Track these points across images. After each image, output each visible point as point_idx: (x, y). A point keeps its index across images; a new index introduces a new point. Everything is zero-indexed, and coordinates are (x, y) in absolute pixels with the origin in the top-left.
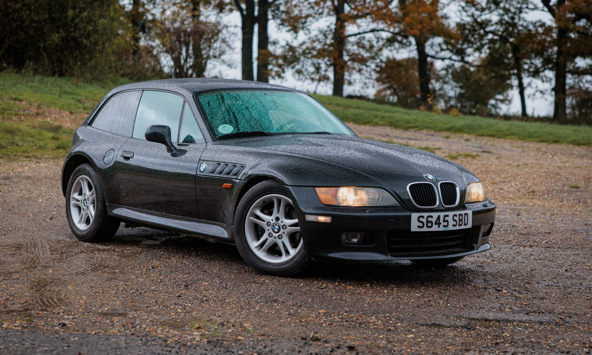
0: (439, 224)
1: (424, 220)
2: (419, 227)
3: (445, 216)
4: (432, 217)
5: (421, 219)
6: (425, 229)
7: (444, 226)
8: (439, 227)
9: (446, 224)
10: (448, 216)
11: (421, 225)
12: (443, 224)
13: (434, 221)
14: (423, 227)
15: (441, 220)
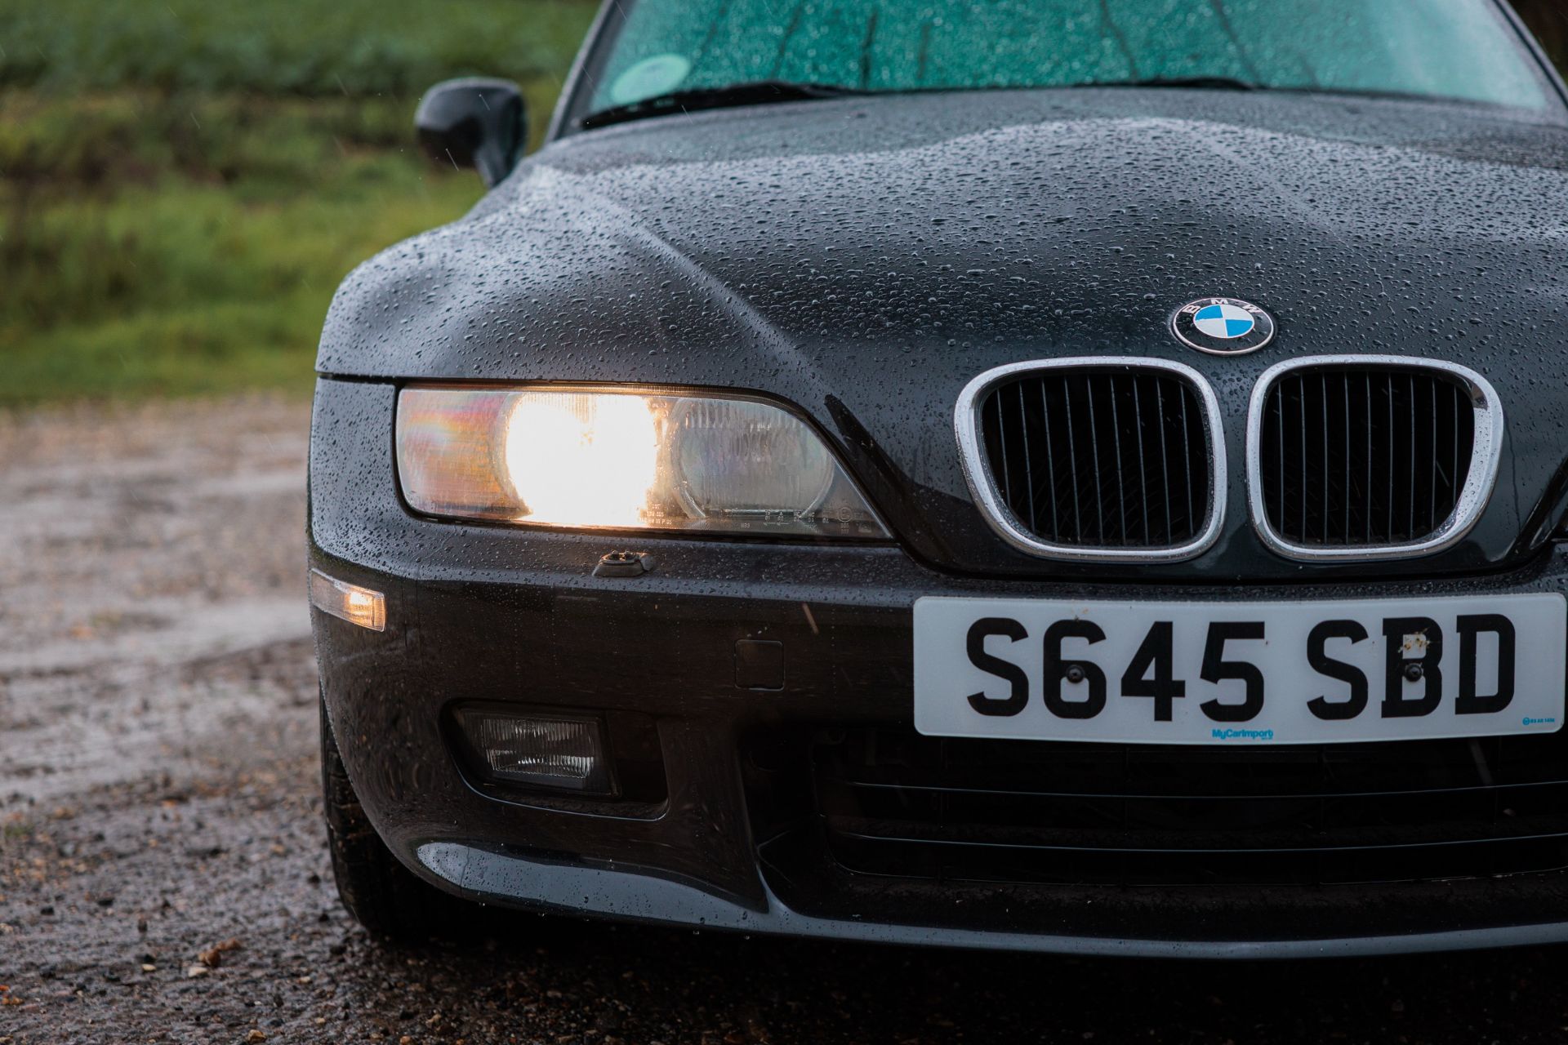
0: (1164, 692)
1: (1028, 656)
2: (980, 703)
3: (1220, 633)
4: (1093, 633)
5: (997, 646)
6: (1035, 725)
7: (1213, 710)
8: (1163, 713)
9: (1233, 692)
10: (1254, 630)
11: (999, 689)
12: (1199, 691)
13: (1115, 668)
14: (1013, 706)
15: (1187, 660)
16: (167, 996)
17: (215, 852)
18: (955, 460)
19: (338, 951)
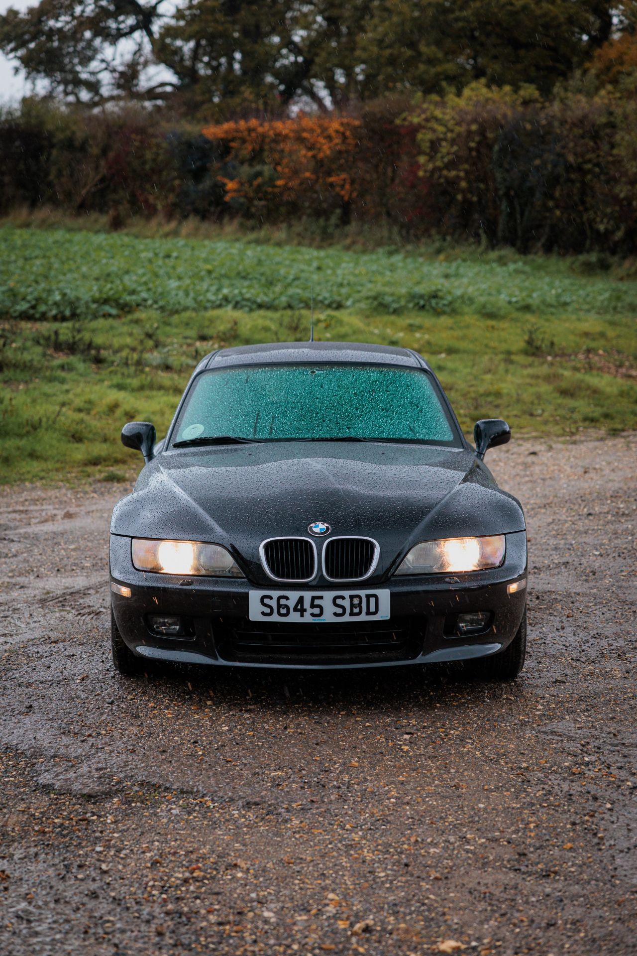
0: (302, 611)
1: (273, 603)
2: (263, 614)
3: (314, 598)
4: (287, 598)
5: (266, 601)
6: (275, 618)
7: (313, 615)
8: (302, 615)
9: (317, 611)
10: (321, 598)
11: (267, 610)
12: (310, 611)
13: (292, 606)
14: (270, 614)
15: (307, 604)
16: (73, 686)
17: (73, 655)
18: (259, 559)
19: (113, 677)
